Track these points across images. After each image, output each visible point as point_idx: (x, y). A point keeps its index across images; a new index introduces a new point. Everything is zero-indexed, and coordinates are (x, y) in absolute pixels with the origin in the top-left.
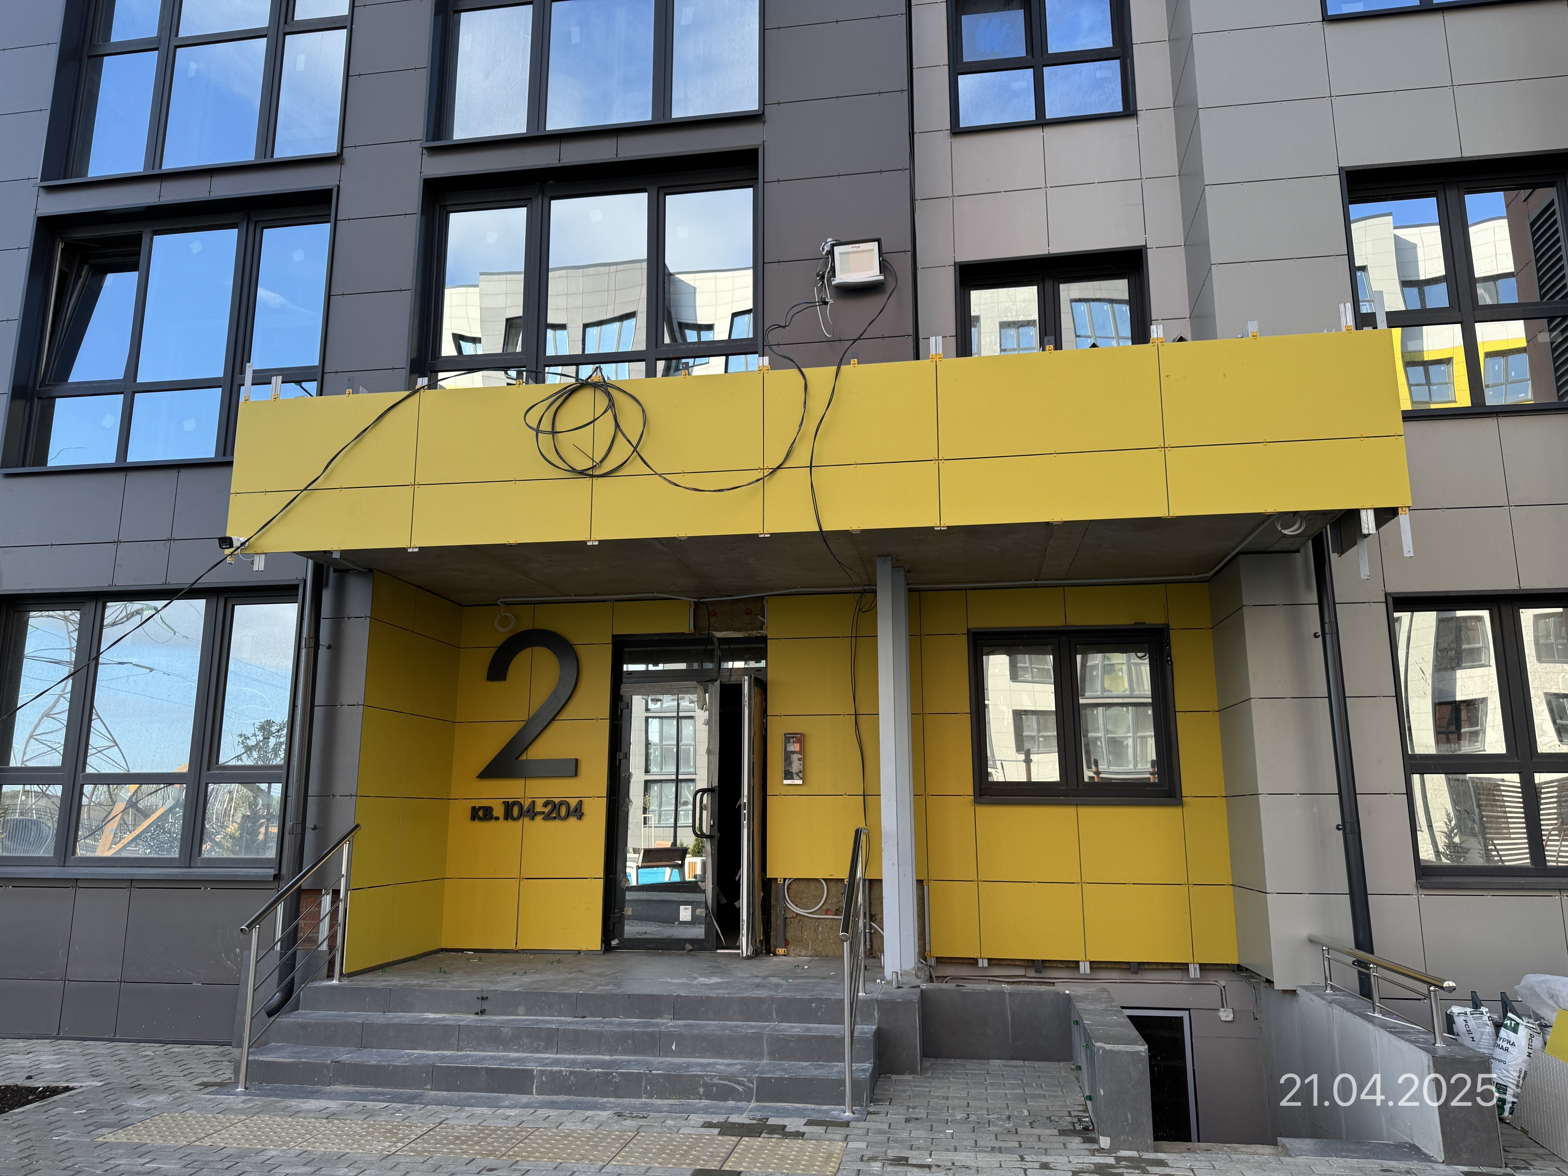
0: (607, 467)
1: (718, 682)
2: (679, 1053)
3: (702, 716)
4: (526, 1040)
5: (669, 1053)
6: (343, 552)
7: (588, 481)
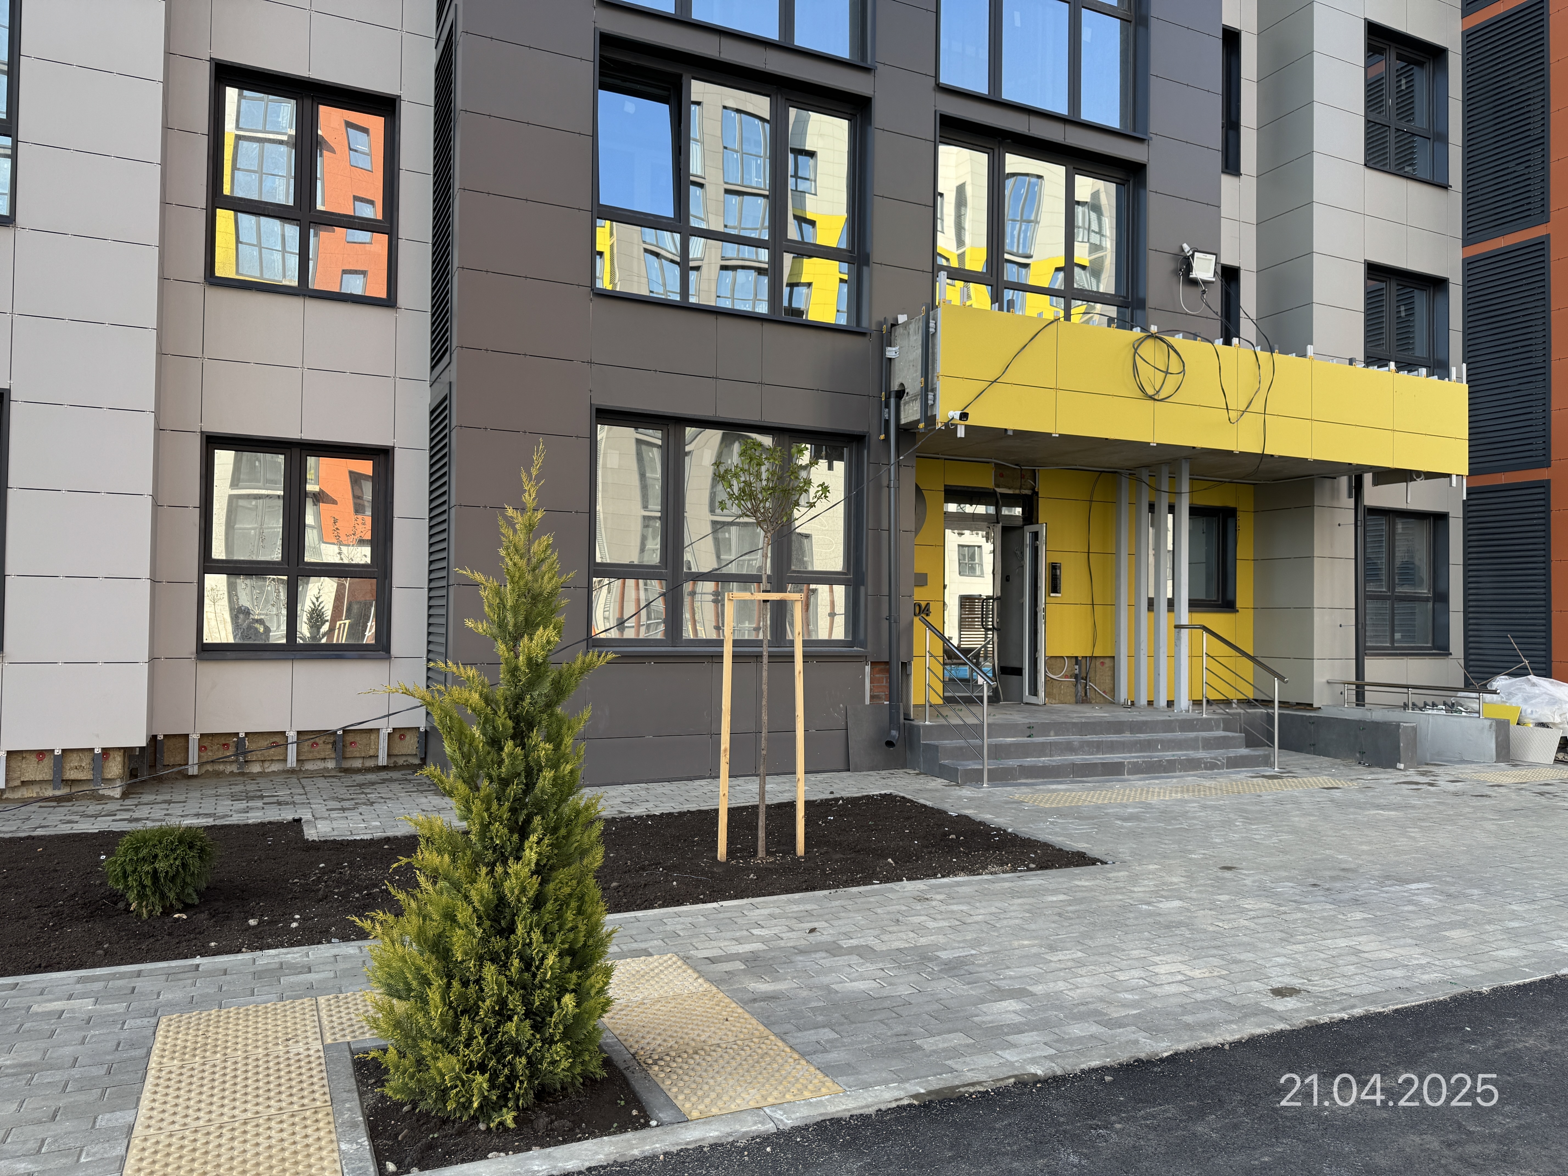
0: (1162, 395)
1: (1001, 524)
2: (1163, 750)
3: (988, 547)
4: (1086, 749)
5: (1158, 750)
6: (1015, 431)
7: (1151, 402)
